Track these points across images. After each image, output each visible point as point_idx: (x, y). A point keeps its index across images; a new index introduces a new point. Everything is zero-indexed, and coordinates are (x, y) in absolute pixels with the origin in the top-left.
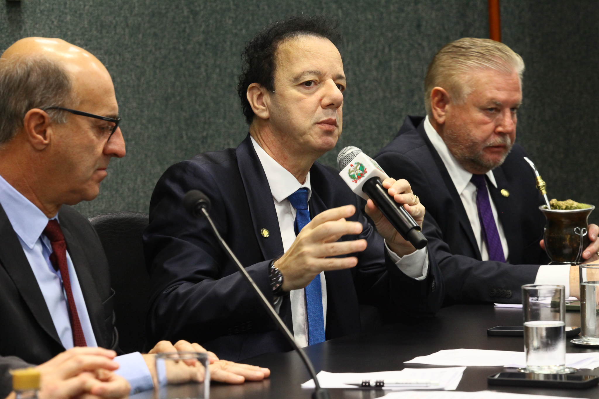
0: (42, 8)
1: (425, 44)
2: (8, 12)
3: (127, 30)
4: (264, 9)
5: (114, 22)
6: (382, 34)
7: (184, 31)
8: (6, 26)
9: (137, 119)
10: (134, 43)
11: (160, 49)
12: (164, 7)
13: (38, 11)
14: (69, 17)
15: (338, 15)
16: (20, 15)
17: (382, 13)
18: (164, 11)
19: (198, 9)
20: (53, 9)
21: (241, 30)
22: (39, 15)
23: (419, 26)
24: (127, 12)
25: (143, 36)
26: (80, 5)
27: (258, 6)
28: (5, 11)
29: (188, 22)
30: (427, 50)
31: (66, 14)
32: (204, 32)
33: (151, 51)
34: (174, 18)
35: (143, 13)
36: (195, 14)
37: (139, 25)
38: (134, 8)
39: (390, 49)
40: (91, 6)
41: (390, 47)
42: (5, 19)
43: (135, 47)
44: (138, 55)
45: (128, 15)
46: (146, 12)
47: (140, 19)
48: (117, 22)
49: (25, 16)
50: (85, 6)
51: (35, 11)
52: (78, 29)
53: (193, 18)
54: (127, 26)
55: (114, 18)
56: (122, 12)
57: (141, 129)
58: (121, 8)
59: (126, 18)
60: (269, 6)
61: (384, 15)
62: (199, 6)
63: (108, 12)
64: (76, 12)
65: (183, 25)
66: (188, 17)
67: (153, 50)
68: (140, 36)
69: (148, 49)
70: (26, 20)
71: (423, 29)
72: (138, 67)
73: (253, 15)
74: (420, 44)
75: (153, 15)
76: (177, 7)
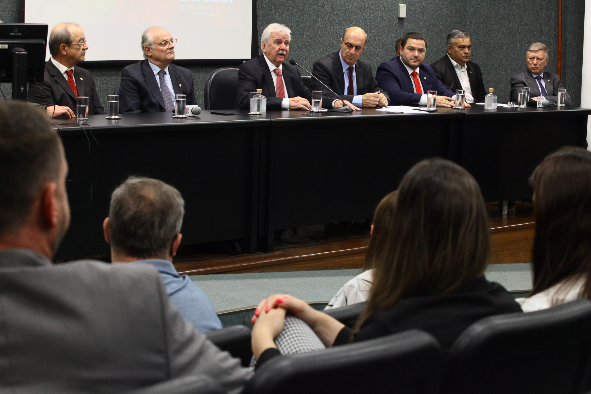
0: (411, 20)
1: (543, 37)
2: (399, 21)
3: (444, 27)
4: (493, 23)
6: (529, 33)
7: (468, 28)
8: (397, 24)
14: (421, 23)
15: (516, 27)
16: (403, 22)
17: (530, 27)
19: (472, 22)
20: (415, 20)
21: (485, 29)
23: (541, 31)
27: (491, 22)
28: (397, 20)
29: (469, 26)
30: (543, 39)
31: (420, 22)
32: (474, 29)
36: (471, 23)
39: (532, 38)
41: (532, 37)
42: (397, 22)
50: (428, 20)
51: (409, 21)
52: (425, 26)
53: (471, 25)
54: (445, 26)
55: (440, 23)
58: (442, 21)
59: (444, 24)
60: (494, 22)
61: (531, 27)
62: (473, 21)
64: (424, 21)
65: (468, 26)
66: (469, 24)
68: (450, 29)
70: (405, 23)
71: (543, 32)
73: (489, 25)
74: (541, 37)
75: (456, 23)
76: (466, 21)
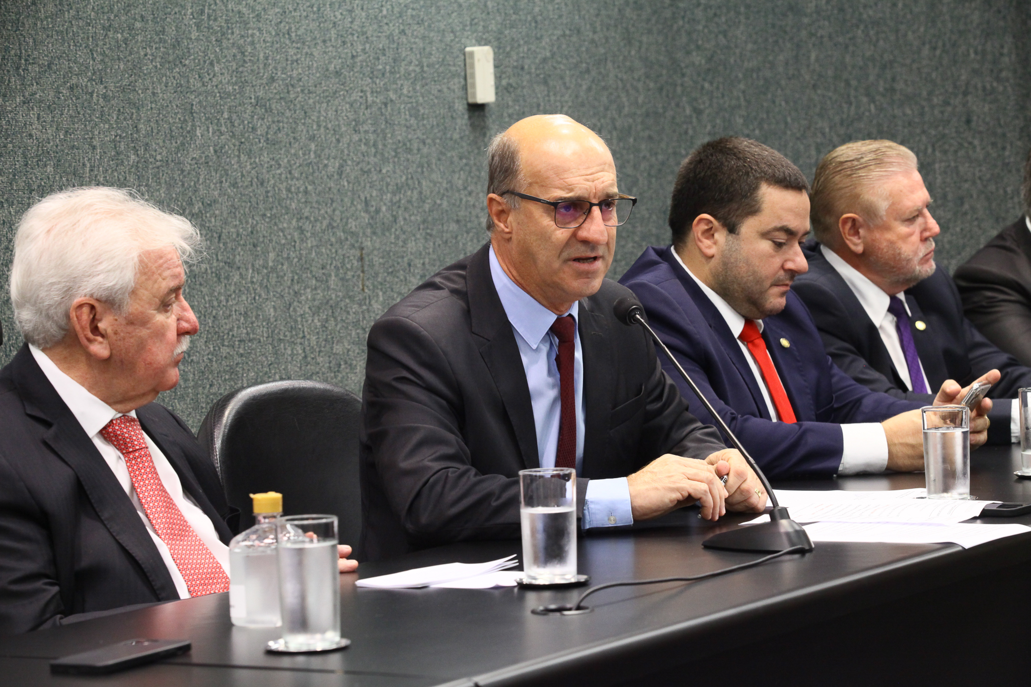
0: (510, 111)
1: (976, 142)
2: (470, 118)
3: (615, 133)
4: (780, 105)
5: (599, 124)
6: (924, 132)
7: (686, 133)
8: (467, 133)
9: (628, 236)
10: (624, 148)
11: (656, 154)
12: (660, 105)
13: (505, 114)
15: (870, 111)
16: (484, 121)
17: (923, 107)
18: (661, 111)
19: (702, 107)
21: (754, 130)
22: (507, 119)
23: (968, 121)
24: (614, 112)
25: (635, 140)
26: (557, 107)
27: (774, 102)
28: (466, 116)
29: (691, 123)
30: (978, 149)
32: (709, 134)
33: (644, 157)
34: (674, 118)
35: (635, 114)
36: (698, 112)
37: (630, 127)
38: (624, 107)
39: (934, 150)
40: (570, 107)
41: (933, 146)
42: (466, 125)
43: (625, 152)
44: (628, 162)
45: (616, 116)
46: (639, 112)
47: (631, 120)
48: (602, 126)
49: (490, 122)
51: (502, 115)
53: (697, 118)
54: (615, 128)
55: (599, 120)
56: (609, 112)
57: (633, 247)
58: (607, 109)
59: (613, 120)
60: (787, 102)
61: (927, 109)
62: (704, 103)
63: (591, 113)
65: (685, 126)
66: (691, 117)
67: (648, 155)
68: (631, 140)
69: (641, 155)
70: (491, 126)
71: (973, 124)
72: (628, 176)
73: (768, 112)
74: (970, 143)
75: (648, 115)
76: (678, 105)
